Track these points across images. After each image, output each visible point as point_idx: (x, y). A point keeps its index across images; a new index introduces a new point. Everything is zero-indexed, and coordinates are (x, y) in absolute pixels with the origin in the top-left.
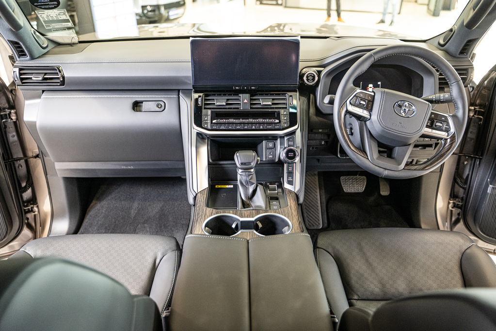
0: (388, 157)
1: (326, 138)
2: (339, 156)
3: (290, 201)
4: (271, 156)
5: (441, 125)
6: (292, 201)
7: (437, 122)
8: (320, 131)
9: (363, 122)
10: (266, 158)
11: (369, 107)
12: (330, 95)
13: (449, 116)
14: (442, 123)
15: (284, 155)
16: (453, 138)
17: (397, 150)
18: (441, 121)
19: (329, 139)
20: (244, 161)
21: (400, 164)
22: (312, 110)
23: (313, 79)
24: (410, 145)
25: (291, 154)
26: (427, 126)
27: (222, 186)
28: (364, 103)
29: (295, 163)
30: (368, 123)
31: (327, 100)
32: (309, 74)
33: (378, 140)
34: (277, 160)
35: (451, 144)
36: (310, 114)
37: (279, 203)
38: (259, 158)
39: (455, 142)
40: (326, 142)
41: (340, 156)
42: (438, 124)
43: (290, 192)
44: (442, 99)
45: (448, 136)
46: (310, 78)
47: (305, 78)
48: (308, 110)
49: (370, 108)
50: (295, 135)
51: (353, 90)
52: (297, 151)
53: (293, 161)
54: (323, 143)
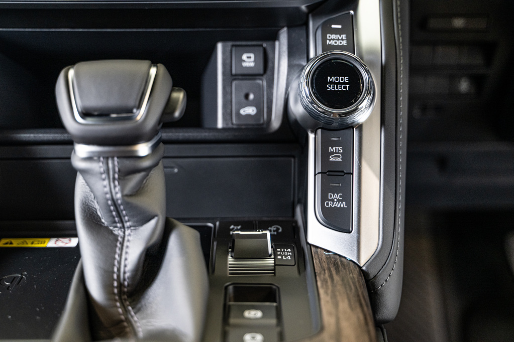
3: (336, 305)
4: (250, 110)
6: (344, 305)
10: (227, 115)
15: (306, 90)
19: (487, 65)
20: (95, 102)
25: (337, 83)
27: (16, 243)
29: (360, 127)
34: (276, 123)
37: (279, 316)
38: (180, 96)
43: (336, 262)
52: (367, 72)
53: (347, 114)
54: (464, 86)
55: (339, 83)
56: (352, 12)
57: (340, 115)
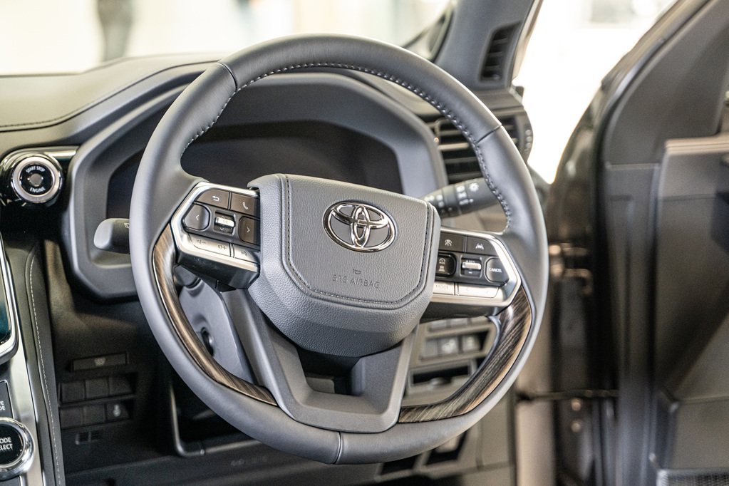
0: (338, 391)
1: (124, 388)
2: (180, 449)
5: (479, 266)
7: (464, 259)
8: (100, 362)
9: (239, 292)
11: (249, 236)
12: (112, 220)
13: (497, 237)
14: (478, 261)
16: (521, 302)
17: (365, 369)
18: (476, 256)
19: (134, 392)
21: (382, 407)
22: (59, 294)
23: (47, 183)
24: (400, 344)
26: (440, 278)
28: (231, 223)
29: (25, 475)
30: (255, 290)
31: (102, 239)
32: (29, 166)
33: (299, 342)
35: (521, 322)
36: (54, 308)
39: (529, 311)
40: (127, 405)
41: (187, 449)
42: (469, 264)
44: (463, 199)
45: (506, 298)
46: (35, 179)
47: (16, 184)
48: (43, 293)
49: (251, 240)
50: (9, 378)
51: (185, 187)
52: (24, 430)
53: (13, 468)
54: (117, 411)
55: (4, 444)
56: (6, 381)
57: (8, 469)
